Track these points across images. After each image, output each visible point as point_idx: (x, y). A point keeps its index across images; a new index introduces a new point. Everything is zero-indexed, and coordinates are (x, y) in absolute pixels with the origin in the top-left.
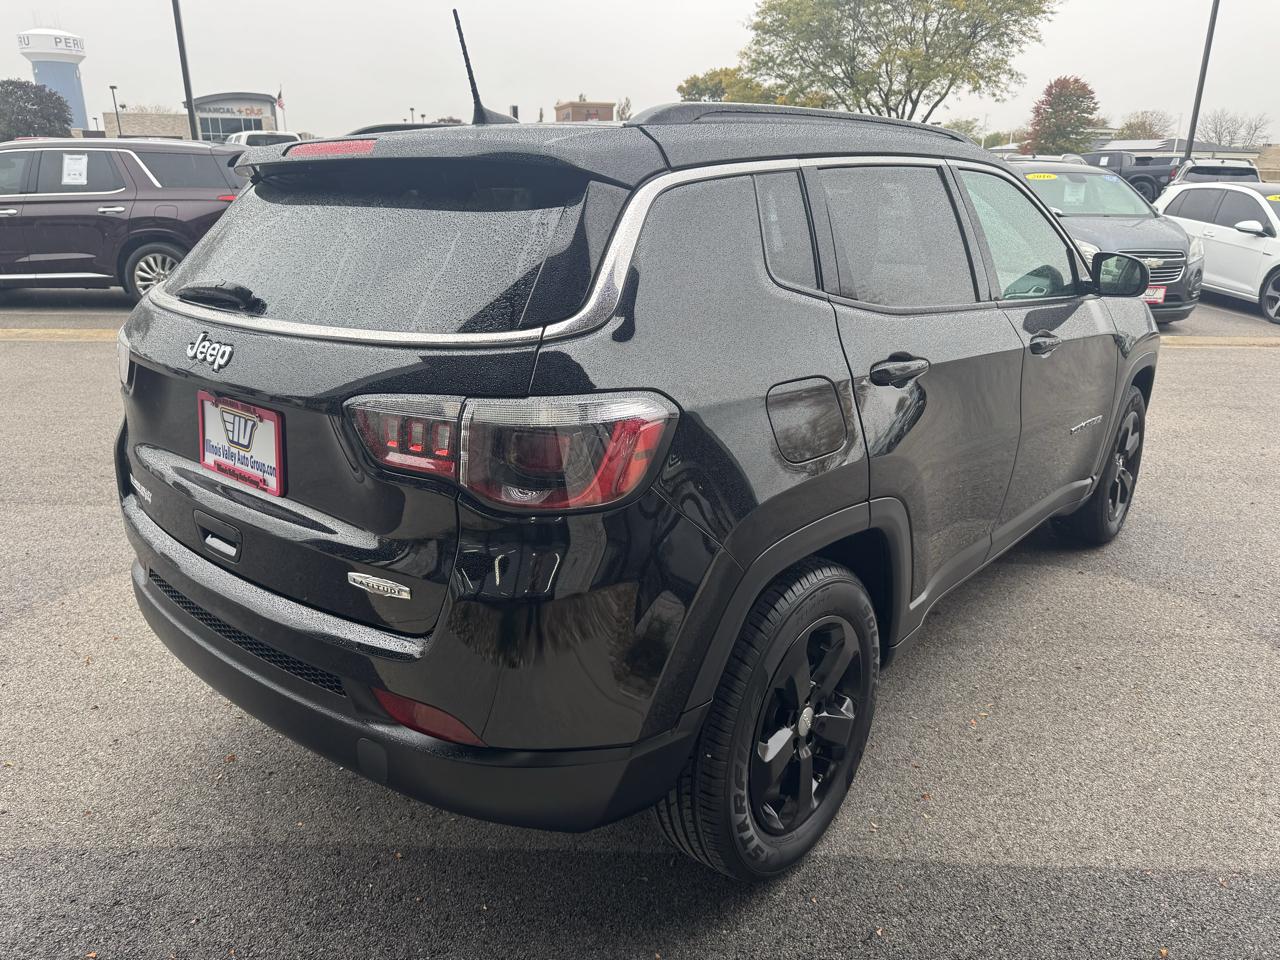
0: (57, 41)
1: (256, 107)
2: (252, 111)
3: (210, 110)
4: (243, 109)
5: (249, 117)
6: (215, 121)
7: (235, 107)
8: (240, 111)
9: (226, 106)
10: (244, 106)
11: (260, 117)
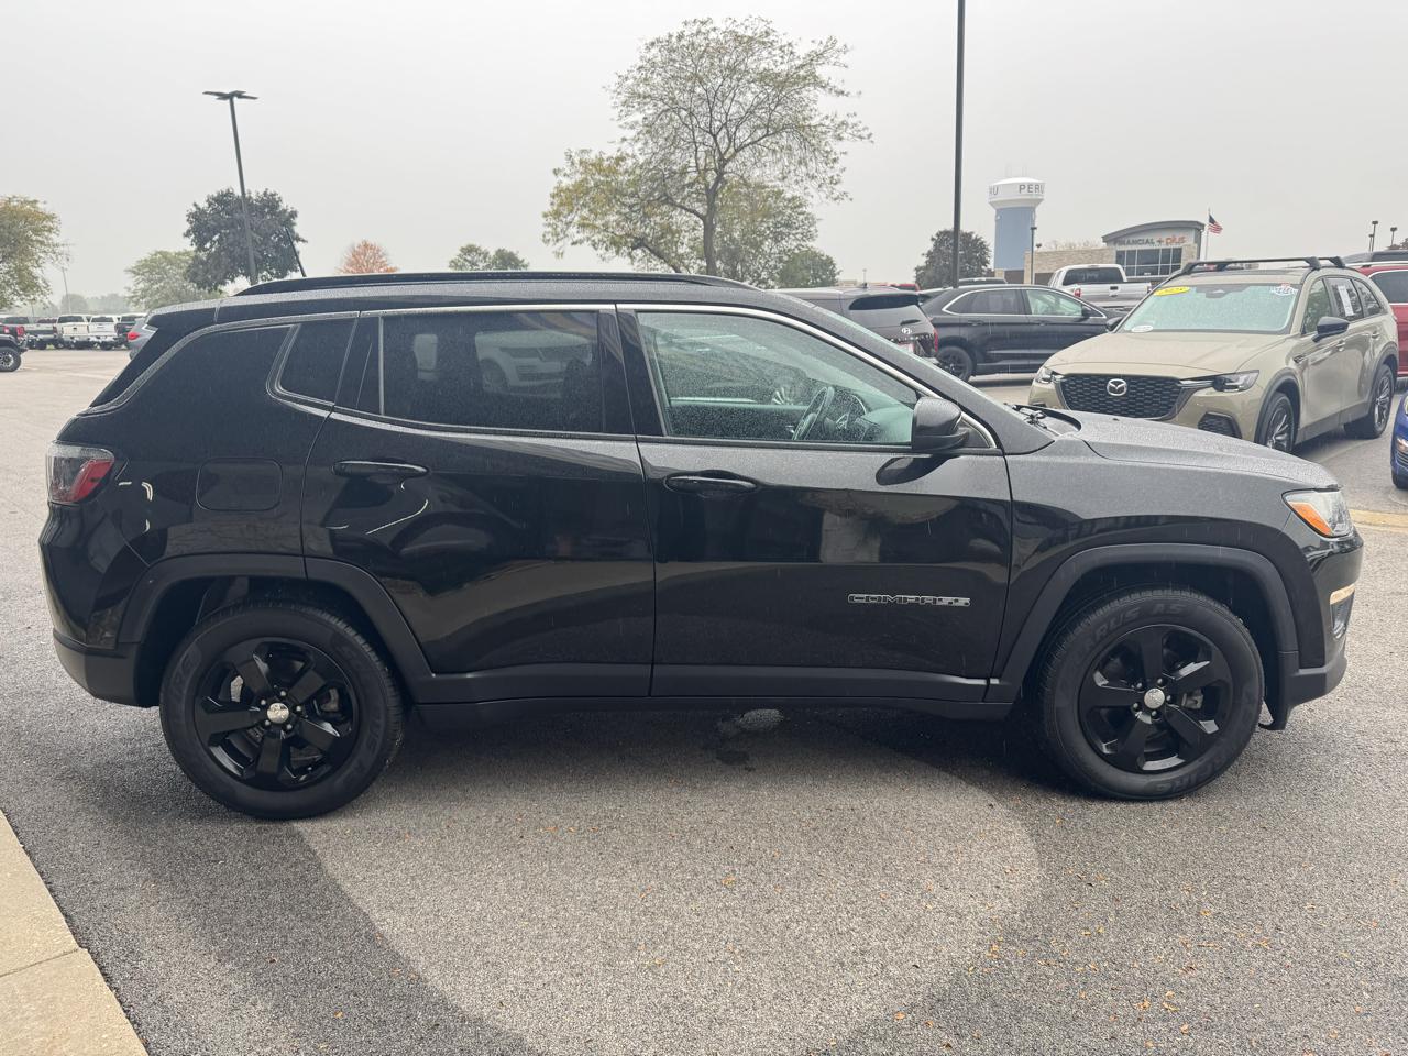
0: (1022, 187)
1: (1178, 235)
2: (1173, 241)
3: (1129, 243)
4: (1164, 239)
5: (1169, 246)
6: (1132, 253)
7: (1155, 237)
8: (1160, 241)
9: (1145, 237)
10: (1165, 236)
11: (1181, 245)
